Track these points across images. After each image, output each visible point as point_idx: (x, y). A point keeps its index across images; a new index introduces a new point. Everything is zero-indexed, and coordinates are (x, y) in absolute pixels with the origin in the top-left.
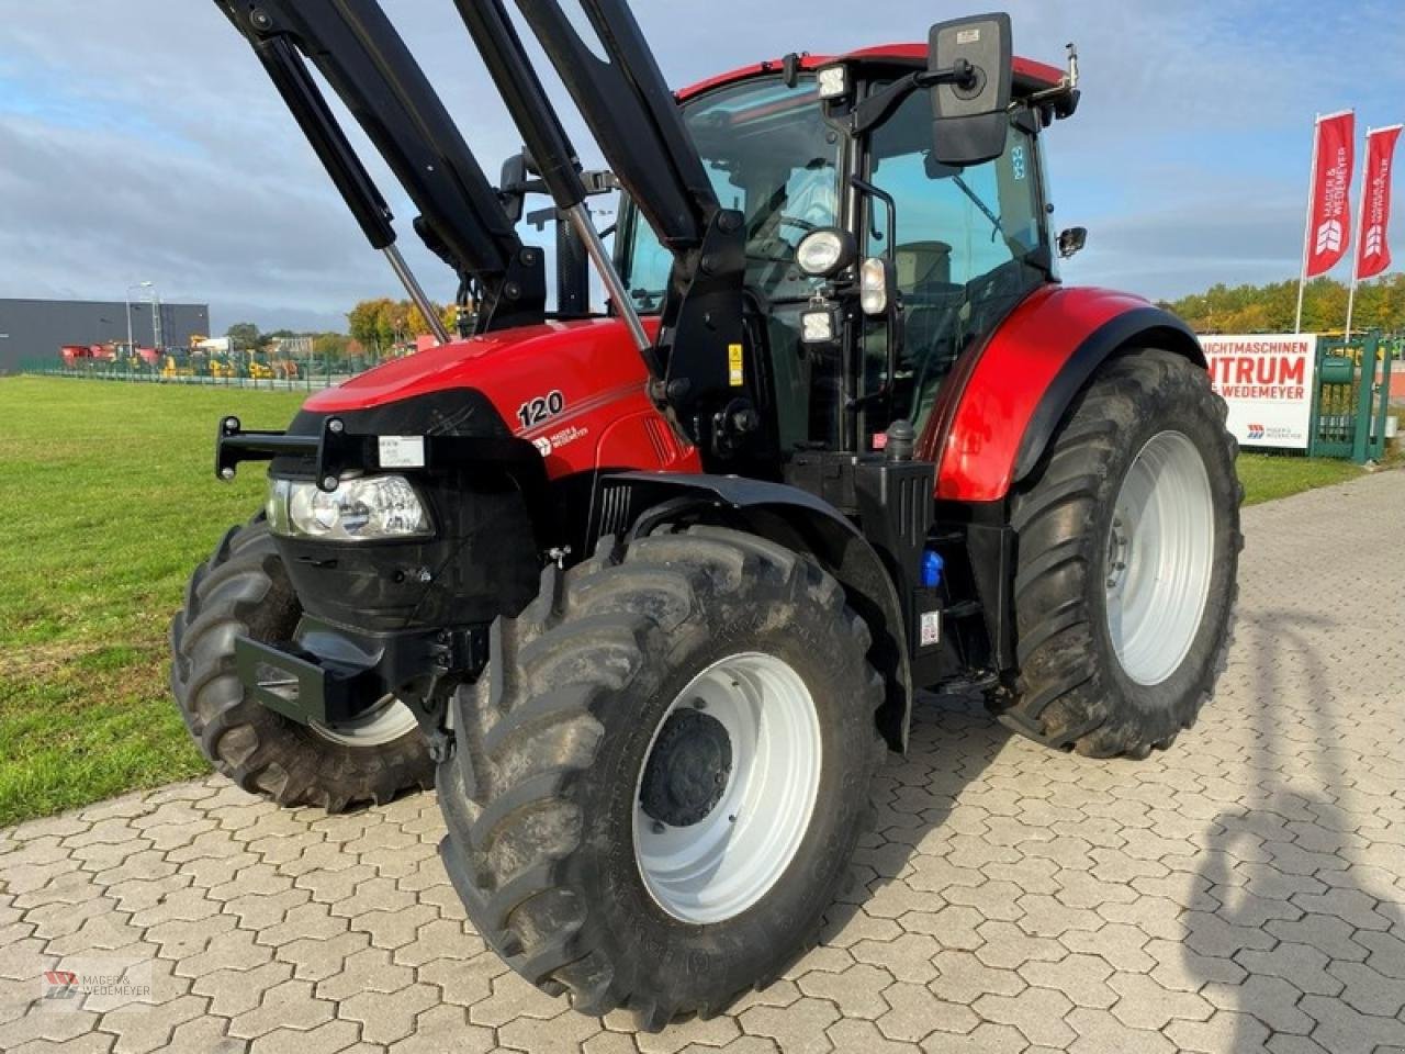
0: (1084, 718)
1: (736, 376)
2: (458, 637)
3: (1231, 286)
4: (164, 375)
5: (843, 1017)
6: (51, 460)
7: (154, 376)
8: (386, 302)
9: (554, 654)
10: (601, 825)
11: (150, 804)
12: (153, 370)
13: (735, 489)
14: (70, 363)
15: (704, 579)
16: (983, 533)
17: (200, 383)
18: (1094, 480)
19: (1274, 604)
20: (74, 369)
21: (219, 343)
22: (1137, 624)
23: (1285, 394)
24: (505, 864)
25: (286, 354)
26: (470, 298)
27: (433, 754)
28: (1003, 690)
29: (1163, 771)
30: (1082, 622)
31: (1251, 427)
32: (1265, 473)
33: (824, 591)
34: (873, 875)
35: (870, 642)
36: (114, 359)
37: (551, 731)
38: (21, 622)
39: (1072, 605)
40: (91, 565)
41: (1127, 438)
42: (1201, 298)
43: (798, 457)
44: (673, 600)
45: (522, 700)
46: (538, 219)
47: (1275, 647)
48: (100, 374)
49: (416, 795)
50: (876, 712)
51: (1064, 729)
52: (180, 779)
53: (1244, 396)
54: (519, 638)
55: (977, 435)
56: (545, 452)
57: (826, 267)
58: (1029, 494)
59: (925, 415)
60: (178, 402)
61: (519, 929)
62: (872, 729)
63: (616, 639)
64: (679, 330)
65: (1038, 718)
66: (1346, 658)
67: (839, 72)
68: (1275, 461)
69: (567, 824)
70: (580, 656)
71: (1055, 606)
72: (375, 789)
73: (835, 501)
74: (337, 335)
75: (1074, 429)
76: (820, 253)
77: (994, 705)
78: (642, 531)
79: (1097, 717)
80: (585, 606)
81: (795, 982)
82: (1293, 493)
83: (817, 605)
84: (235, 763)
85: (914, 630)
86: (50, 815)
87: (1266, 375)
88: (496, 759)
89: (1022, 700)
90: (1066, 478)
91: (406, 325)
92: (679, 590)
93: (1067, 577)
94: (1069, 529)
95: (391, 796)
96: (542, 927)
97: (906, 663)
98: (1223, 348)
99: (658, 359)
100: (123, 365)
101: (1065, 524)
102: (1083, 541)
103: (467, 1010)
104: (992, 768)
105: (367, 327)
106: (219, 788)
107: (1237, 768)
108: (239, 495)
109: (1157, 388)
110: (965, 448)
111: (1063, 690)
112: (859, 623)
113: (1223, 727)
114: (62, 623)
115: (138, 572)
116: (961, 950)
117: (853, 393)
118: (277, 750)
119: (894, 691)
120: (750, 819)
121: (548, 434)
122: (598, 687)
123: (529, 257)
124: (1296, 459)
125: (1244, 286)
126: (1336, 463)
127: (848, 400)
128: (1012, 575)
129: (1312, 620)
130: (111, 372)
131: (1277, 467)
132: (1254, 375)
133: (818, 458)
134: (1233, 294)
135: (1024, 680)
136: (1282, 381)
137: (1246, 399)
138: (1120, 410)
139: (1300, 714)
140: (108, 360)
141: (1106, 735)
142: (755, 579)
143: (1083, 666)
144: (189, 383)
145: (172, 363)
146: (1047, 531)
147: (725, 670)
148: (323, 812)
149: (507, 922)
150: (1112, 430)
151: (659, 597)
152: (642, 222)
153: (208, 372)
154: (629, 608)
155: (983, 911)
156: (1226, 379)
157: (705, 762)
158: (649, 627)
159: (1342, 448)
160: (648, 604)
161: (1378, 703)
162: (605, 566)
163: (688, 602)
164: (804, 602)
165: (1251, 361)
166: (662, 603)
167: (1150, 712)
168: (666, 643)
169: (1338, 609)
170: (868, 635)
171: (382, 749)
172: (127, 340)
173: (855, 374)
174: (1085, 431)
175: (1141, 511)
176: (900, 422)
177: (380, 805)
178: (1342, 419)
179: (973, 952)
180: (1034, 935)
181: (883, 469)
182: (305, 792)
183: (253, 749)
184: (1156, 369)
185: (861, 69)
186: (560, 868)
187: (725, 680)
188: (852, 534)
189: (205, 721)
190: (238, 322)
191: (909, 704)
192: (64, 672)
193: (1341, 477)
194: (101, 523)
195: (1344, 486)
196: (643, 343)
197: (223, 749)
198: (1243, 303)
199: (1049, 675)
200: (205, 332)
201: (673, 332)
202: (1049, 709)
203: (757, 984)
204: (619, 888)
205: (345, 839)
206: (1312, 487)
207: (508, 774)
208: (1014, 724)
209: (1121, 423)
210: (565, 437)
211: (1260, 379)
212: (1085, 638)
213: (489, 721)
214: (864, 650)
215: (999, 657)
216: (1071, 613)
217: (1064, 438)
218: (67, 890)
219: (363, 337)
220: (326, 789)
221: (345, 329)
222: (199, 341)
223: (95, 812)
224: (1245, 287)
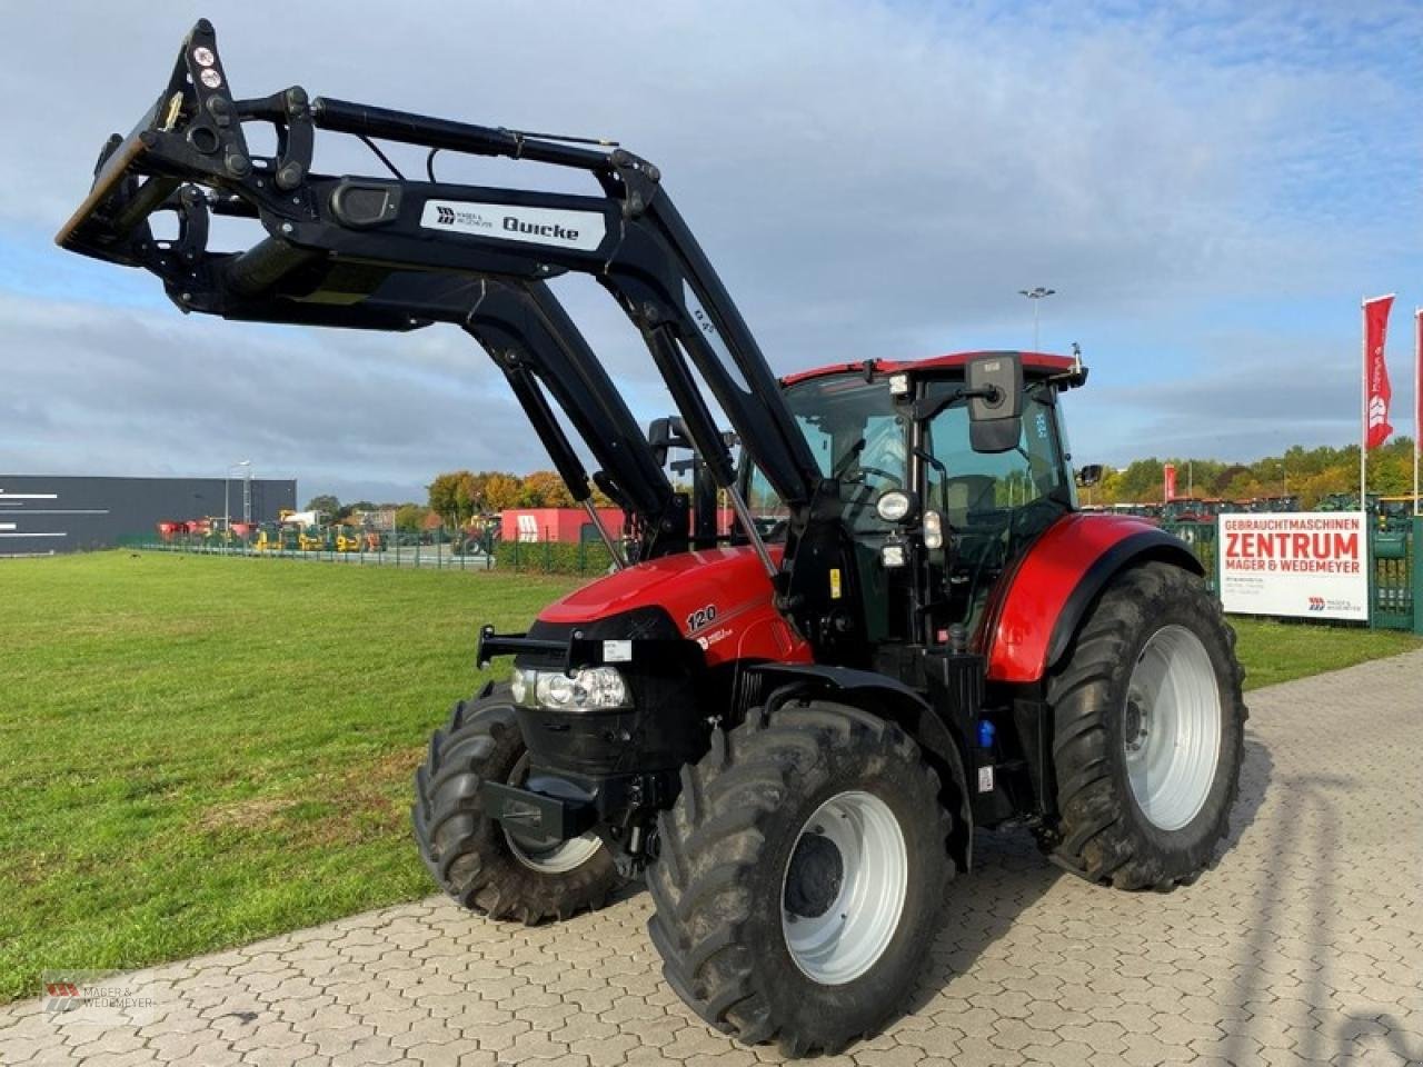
0: (1114, 855)
1: (836, 591)
2: (646, 781)
3: (1309, 448)
4: (258, 549)
5: (927, 1056)
6: (180, 635)
7: (247, 551)
8: (466, 475)
9: (730, 788)
10: (762, 902)
11: (386, 918)
12: (246, 545)
13: (842, 676)
14: (167, 538)
15: (825, 737)
16: (1025, 706)
17: (292, 556)
18: (1109, 666)
19: (1306, 769)
20: (169, 543)
21: (307, 518)
22: (1161, 782)
23: (1342, 569)
24: (699, 930)
25: (370, 527)
26: (633, 529)
27: (621, 870)
28: (1049, 833)
29: (1184, 901)
30: (1105, 776)
31: (1311, 600)
32: (1327, 645)
33: (906, 749)
34: (948, 971)
35: (940, 786)
36: (209, 534)
37: (730, 838)
38: (220, 782)
39: (1098, 762)
40: (258, 733)
41: (1134, 632)
42: (1278, 461)
43: (882, 649)
44: (805, 752)
45: (708, 818)
46: (679, 467)
47: (1300, 806)
48: (196, 548)
49: (588, 914)
50: (947, 840)
51: (1099, 865)
52: (400, 902)
53: (1302, 570)
54: (702, 778)
55: (1019, 629)
56: (705, 647)
57: (899, 516)
58: (1060, 677)
59: (978, 614)
60: (275, 576)
61: (707, 979)
62: (943, 851)
63: (770, 778)
64: (797, 562)
65: (1078, 855)
66: (1360, 815)
67: (903, 378)
68: (1338, 633)
69: (742, 900)
70: (746, 789)
71: (1086, 762)
72: (559, 907)
73: (910, 682)
74: (416, 507)
75: (1094, 625)
76: (894, 507)
77: (1046, 847)
78: (773, 705)
79: (1124, 853)
80: (746, 756)
81: (893, 1036)
82: (1349, 665)
83: (901, 758)
84: (460, 885)
85: (973, 780)
86: (312, 926)
87: (1322, 550)
88: (693, 858)
89: (1065, 840)
90: (1088, 664)
91: (484, 496)
92: (809, 745)
93: (1092, 741)
94: (1092, 703)
95: (570, 914)
96: (725, 975)
97: (967, 802)
98: (1278, 525)
99: (781, 582)
100: (217, 540)
101: (1089, 700)
102: (1102, 713)
103: (660, 1049)
104: (1044, 898)
105: (446, 498)
106: (434, 909)
107: (1245, 901)
108: (364, 669)
109: (1157, 594)
110: (1011, 639)
111: (1095, 830)
112: (932, 772)
113: (1241, 869)
114: (255, 782)
115: (301, 739)
116: (1014, 1018)
117: (922, 601)
118: (494, 872)
119: (960, 825)
120: (856, 917)
121: (706, 635)
122: (760, 810)
123: (679, 501)
124: (1356, 631)
125: (1321, 448)
126: (1397, 634)
127: (918, 606)
128: (1049, 738)
129: (1337, 783)
130: (205, 545)
131: (1338, 639)
132: (1310, 549)
133: (897, 649)
134: (1310, 455)
135: (1065, 823)
136: (1337, 556)
137: (1305, 573)
138: (1127, 612)
139: (1308, 859)
140: (202, 535)
141: (1134, 869)
142: (858, 738)
143: (1109, 811)
144: (282, 556)
145: (264, 537)
146: (1077, 703)
147: (836, 805)
148: (521, 925)
149: (699, 972)
150: (1121, 627)
151: (796, 750)
152: (756, 471)
153: (297, 546)
154: (776, 757)
155: (1031, 994)
156: (1283, 554)
157: (825, 873)
158: (791, 770)
159: (1402, 620)
160: (789, 756)
161: (1377, 851)
162: (757, 730)
163: (815, 755)
164: (893, 756)
165: (1304, 536)
166: (798, 754)
167: (1171, 852)
168: (801, 782)
169: (1364, 774)
170: (938, 781)
171: (564, 876)
172: (224, 516)
173: (922, 587)
174: (1101, 628)
175: (1158, 687)
176: (956, 625)
177: (563, 920)
178: (1401, 592)
179: (1023, 1020)
180: (1070, 1010)
181: (945, 660)
182: (511, 906)
183: (478, 870)
184: (1157, 579)
185: (917, 375)
186: (738, 928)
187: (837, 813)
188: (925, 708)
189: (441, 851)
190: (320, 495)
191: (970, 838)
192: (276, 822)
193: (1401, 648)
194: (251, 695)
195: (1399, 659)
196: (772, 572)
197: (454, 872)
198: (1323, 465)
199: (1083, 819)
200: (293, 508)
201: (792, 562)
202: (1087, 848)
203: (865, 1035)
204: (773, 948)
205: (542, 944)
206: (1370, 659)
207: (701, 868)
208: (1062, 863)
209: (1128, 622)
210: (717, 637)
211: (1316, 553)
212: (1109, 789)
213: (685, 834)
214: (936, 792)
215: (1042, 804)
216: (1096, 769)
217: (1084, 633)
218: (348, 974)
219: (443, 509)
220: (526, 905)
221: (424, 500)
222: (287, 515)
223: (345, 924)
224: (1323, 450)
